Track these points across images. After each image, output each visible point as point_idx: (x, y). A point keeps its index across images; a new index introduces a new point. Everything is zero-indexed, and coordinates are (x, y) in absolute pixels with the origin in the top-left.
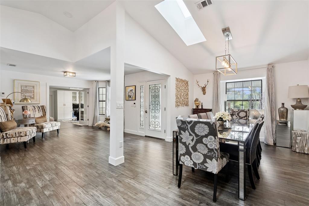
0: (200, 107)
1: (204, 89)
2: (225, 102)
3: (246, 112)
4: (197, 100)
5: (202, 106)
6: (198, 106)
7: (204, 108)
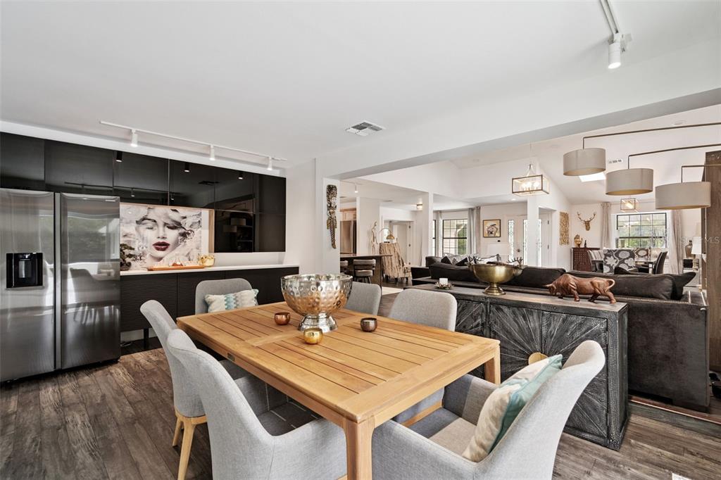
0: (582, 246)
1: (587, 225)
2: (617, 240)
3: (647, 251)
4: (577, 237)
5: (585, 244)
6: (579, 245)
7: (588, 246)
